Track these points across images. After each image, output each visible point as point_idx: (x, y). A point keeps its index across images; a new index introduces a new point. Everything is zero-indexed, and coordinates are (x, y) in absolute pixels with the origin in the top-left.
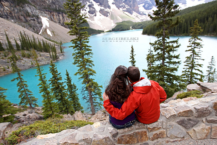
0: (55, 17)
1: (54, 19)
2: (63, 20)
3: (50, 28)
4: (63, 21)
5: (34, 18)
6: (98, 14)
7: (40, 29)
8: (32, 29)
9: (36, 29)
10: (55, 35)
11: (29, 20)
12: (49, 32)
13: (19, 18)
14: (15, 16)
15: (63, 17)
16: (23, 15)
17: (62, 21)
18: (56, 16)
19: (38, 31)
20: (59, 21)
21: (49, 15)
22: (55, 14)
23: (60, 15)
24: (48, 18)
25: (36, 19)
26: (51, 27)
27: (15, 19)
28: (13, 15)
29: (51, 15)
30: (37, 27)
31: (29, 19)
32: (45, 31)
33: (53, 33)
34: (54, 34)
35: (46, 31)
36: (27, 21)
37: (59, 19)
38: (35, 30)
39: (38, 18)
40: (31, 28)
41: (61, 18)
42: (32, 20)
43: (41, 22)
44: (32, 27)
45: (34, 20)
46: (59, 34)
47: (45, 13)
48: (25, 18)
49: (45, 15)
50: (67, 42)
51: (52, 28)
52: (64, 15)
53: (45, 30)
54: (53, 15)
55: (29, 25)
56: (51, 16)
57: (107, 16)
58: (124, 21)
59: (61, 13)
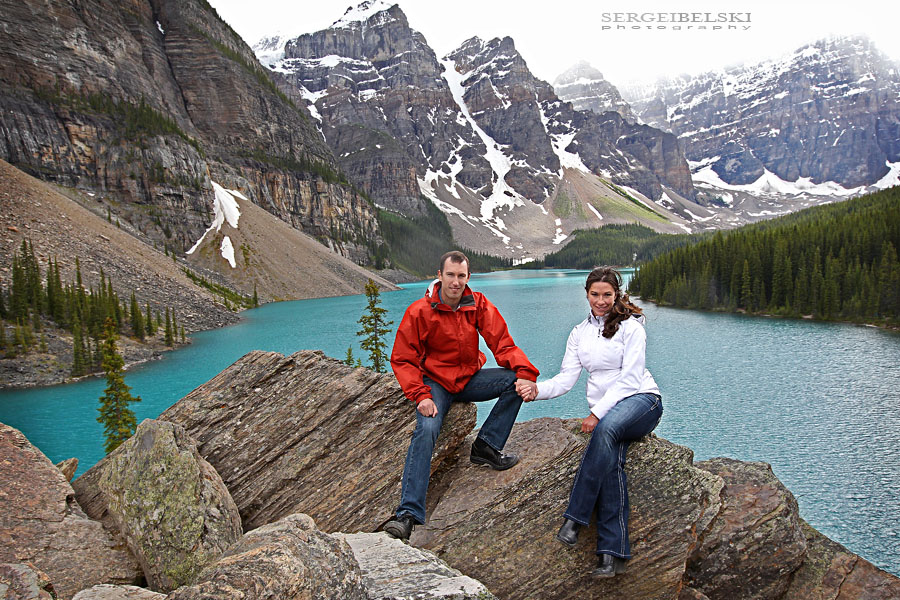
0: (279, 191)
1: (274, 200)
2: (315, 203)
3: (238, 235)
4: (312, 210)
5: (179, 190)
6: (500, 187)
7: (195, 232)
8: (160, 231)
9: (179, 232)
10: (248, 264)
11: (158, 197)
12: (228, 251)
13: (119, 186)
14: (106, 177)
15: (316, 193)
16: (138, 174)
17: (308, 210)
18: (286, 185)
19: (187, 241)
20: (295, 207)
21: (255, 181)
22: (280, 179)
23: (305, 186)
24: (247, 192)
25: (186, 195)
26: (245, 228)
27: (104, 188)
28: (101, 173)
29: (264, 182)
30: (185, 224)
31: (158, 190)
32: (213, 243)
33: (245, 254)
34: (247, 259)
35: (220, 245)
36: (149, 198)
37: (297, 197)
38: (174, 235)
39: (198, 188)
40: (158, 227)
41: (306, 195)
42: (169, 195)
43: (209, 208)
44: (160, 225)
45: (180, 197)
46: (267, 263)
47: (239, 174)
48: (143, 186)
49: (239, 179)
50: (292, 299)
51: (249, 233)
52: (322, 184)
53: (217, 242)
54: (272, 183)
55: (151, 214)
56: (262, 186)
57: (539, 199)
58: (611, 226)
59: (310, 177)
